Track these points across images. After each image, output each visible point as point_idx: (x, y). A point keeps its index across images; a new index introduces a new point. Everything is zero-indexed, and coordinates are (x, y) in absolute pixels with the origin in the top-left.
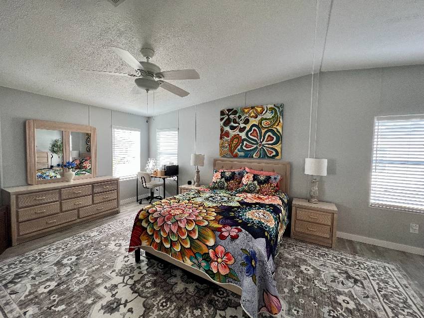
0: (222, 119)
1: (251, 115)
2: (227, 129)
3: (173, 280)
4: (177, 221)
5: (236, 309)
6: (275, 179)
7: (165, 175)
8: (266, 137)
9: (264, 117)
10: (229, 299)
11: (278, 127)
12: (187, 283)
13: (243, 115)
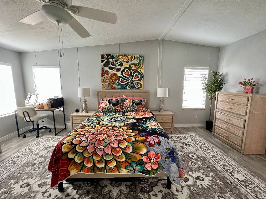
0: (102, 62)
1: (124, 60)
2: (107, 69)
3: (106, 190)
4: (109, 144)
5: (157, 185)
6: (144, 101)
7: (52, 107)
8: (134, 75)
9: (133, 62)
10: (150, 182)
11: (141, 70)
12: (118, 186)
13: (119, 60)
